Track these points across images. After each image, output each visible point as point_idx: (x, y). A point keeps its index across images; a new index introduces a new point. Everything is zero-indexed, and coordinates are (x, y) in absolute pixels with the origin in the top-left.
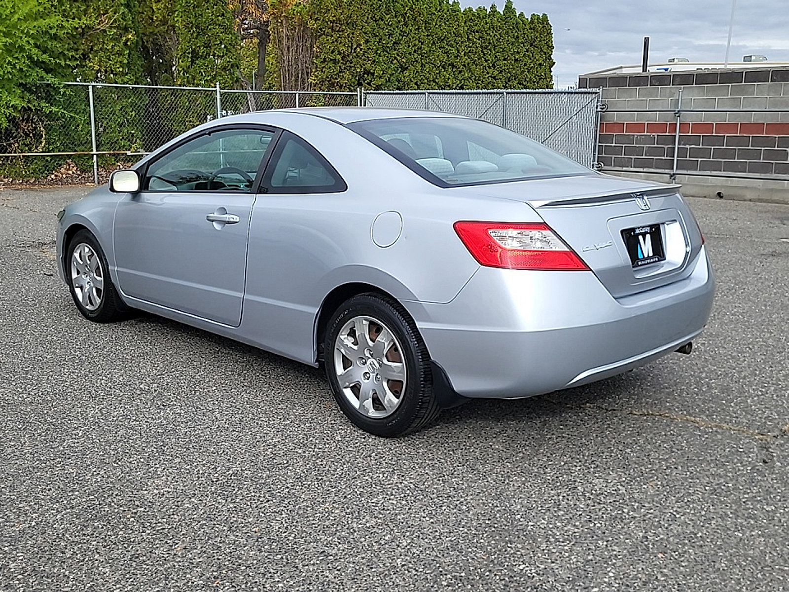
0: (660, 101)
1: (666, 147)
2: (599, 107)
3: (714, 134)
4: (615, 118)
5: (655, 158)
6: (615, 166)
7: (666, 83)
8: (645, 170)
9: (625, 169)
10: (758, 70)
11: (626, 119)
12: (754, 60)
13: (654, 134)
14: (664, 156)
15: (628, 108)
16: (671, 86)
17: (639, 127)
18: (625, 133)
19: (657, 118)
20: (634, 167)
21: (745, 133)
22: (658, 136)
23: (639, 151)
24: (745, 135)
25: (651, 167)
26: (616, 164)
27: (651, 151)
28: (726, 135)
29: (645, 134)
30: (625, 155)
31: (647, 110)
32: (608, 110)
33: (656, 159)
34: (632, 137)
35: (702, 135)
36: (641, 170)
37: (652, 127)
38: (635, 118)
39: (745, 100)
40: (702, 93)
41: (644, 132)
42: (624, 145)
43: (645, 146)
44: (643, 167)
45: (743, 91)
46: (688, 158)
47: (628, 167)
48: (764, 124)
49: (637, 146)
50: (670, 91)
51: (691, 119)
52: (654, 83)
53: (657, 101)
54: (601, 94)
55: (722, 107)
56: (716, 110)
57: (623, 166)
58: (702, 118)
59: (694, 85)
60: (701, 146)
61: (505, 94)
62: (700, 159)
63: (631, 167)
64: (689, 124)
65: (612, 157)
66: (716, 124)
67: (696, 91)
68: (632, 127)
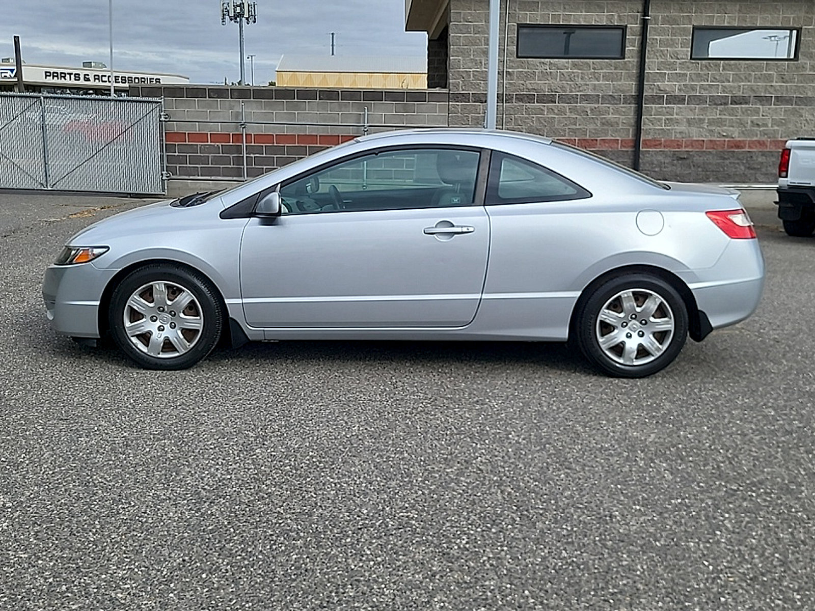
0: (221, 113)
1: (231, 156)
2: (162, 117)
3: (275, 144)
4: (175, 127)
5: (221, 166)
6: (180, 175)
7: (225, 96)
8: (213, 178)
9: (191, 177)
10: (307, 89)
11: (187, 129)
12: (94, 67)
13: (218, 144)
14: (230, 164)
15: (188, 118)
16: (230, 99)
17: (202, 137)
18: (187, 143)
19: (219, 129)
20: (201, 175)
21: (302, 143)
22: (222, 145)
23: (205, 160)
24: (303, 145)
25: (219, 176)
26: (181, 173)
27: (216, 160)
28: (286, 145)
29: (209, 143)
30: (190, 164)
31: (208, 121)
32: (171, 120)
33: (223, 168)
34: (195, 146)
35: (264, 145)
36: (208, 178)
37: (215, 137)
38: (197, 129)
39: (299, 115)
40: (260, 107)
41: (208, 142)
42: (188, 155)
43: (210, 155)
44: (211, 176)
45: (296, 107)
46: (254, 166)
47: (194, 175)
48: (317, 136)
49: (202, 155)
50: (230, 104)
51: (253, 130)
52: (212, 96)
53: (217, 113)
54: (163, 103)
55: (280, 121)
56: (274, 122)
57: (189, 176)
58: (263, 130)
59: (252, 100)
60: (264, 155)
61: (42, 98)
62: (265, 167)
63: (198, 176)
64: (251, 135)
65: (176, 167)
66: (276, 135)
67: (254, 105)
68: (193, 136)
